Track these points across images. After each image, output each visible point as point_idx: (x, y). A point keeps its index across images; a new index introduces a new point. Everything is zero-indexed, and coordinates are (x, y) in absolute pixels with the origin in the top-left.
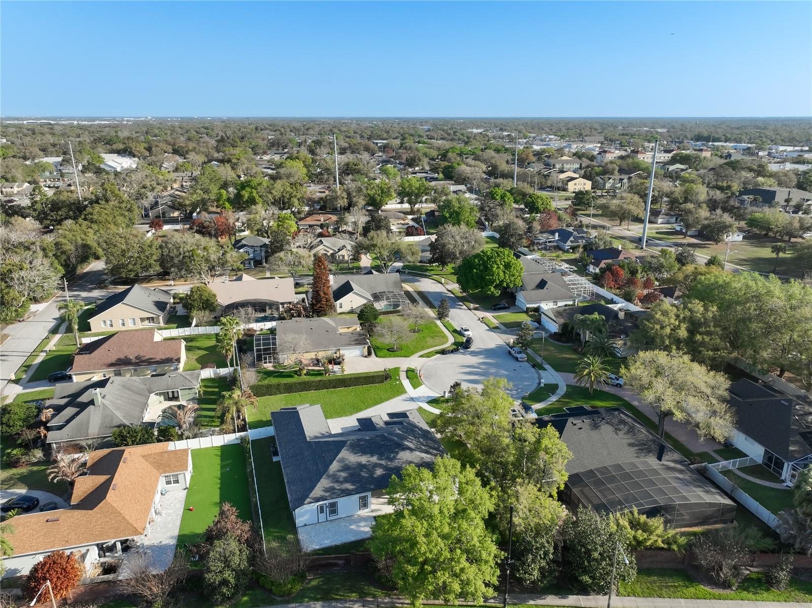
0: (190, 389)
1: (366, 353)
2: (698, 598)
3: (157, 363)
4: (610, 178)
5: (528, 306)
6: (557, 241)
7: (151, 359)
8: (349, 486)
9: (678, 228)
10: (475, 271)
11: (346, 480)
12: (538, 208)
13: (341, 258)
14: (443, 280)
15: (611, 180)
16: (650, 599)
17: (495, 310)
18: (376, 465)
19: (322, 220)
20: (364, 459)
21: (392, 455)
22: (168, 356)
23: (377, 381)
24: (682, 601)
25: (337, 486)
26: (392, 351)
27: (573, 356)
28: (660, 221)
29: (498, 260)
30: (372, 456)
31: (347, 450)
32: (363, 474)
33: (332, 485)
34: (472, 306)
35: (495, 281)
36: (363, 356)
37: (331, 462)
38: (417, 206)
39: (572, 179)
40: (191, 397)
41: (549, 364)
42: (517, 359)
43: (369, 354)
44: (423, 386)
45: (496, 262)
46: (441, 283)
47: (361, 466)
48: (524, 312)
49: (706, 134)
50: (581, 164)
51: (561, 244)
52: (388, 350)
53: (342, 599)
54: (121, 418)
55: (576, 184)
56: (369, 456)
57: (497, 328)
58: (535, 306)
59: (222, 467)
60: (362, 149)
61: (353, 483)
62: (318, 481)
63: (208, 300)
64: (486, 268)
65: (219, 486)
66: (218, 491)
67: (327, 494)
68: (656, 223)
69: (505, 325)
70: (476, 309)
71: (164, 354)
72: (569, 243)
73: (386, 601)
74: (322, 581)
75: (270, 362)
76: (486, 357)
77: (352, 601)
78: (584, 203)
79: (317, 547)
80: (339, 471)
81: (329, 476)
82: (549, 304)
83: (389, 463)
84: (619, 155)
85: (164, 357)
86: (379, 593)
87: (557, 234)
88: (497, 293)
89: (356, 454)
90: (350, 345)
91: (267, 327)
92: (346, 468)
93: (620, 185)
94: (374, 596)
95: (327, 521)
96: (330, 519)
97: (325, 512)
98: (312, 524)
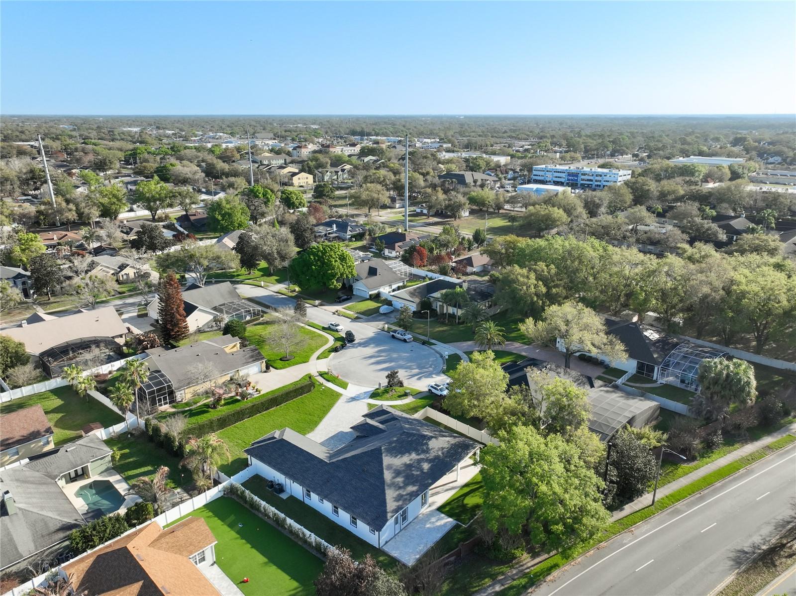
0: (101, 459)
1: (264, 369)
2: (687, 474)
3: (19, 442)
4: (327, 171)
5: (370, 293)
6: (335, 232)
7: (7, 439)
8: (411, 488)
9: (418, 210)
10: (313, 267)
11: (406, 484)
12: (294, 202)
13: (125, 277)
14: (262, 284)
15: (328, 173)
16: (666, 486)
17: (340, 302)
18: (419, 461)
19: (55, 238)
20: (406, 459)
21: (425, 448)
22: (32, 430)
23: (306, 390)
24: (681, 479)
25: (401, 492)
26: (285, 360)
27: (445, 328)
28: (397, 205)
29: (332, 253)
30: (410, 454)
31: (387, 456)
32: (415, 473)
33: (397, 493)
34: (317, 302)
35: (336, 274)
36: (261, 372)
37: (382, 473)
38: (159, 212)
39: (294, 174)
40: (104, 467)
41: (433, 339)
42: (405, 341)
43: (268, 368)
44: (349, 384)
45: (331, 256)
46: (261, 287)
47: (409, 466)
48: (368, 299)
49: (358, 129)
50: (285, 160)
51: (341, 234)
52: (281, 359)
53: (481, 589)
54: (58, 518)
55: (299, 179)
56: (407, 455)
57: (357, 318)
58: (376, 292)
59: (231, 526)
60: (15, 152)
61: (413, 484)
62: (384, 494)
63: (16, 352)
64: (323, 263)
65: (249, 546)
66: (254, 551)
67: (400, 503)
68: (394, 208)
69: (364, 313)
70: (321, 305)
71: (24, 428)
72: (349, 233)
73: (514, 572)
74: (450, 583)
75: (165, 404)
76: (377, 345)
77: (490, 586)
78: (325, 195)
79: (418, 556)
80: (394, 478)
81: (390, 486)
82: (386, 288)
83: (428, 455)
84: (312, 149)
85: (25, 433)
86: (504, 569)
87: (335, 226)
88: (339, 285)
89: (396, 457)
90: (247, 363)
91: (115, 368)
92: (397, 473)
93: (336, 177)
94: (503, 573)
95: (401, 530)
96: (402, 527)
97: (399, 522)
98: (392, 538)
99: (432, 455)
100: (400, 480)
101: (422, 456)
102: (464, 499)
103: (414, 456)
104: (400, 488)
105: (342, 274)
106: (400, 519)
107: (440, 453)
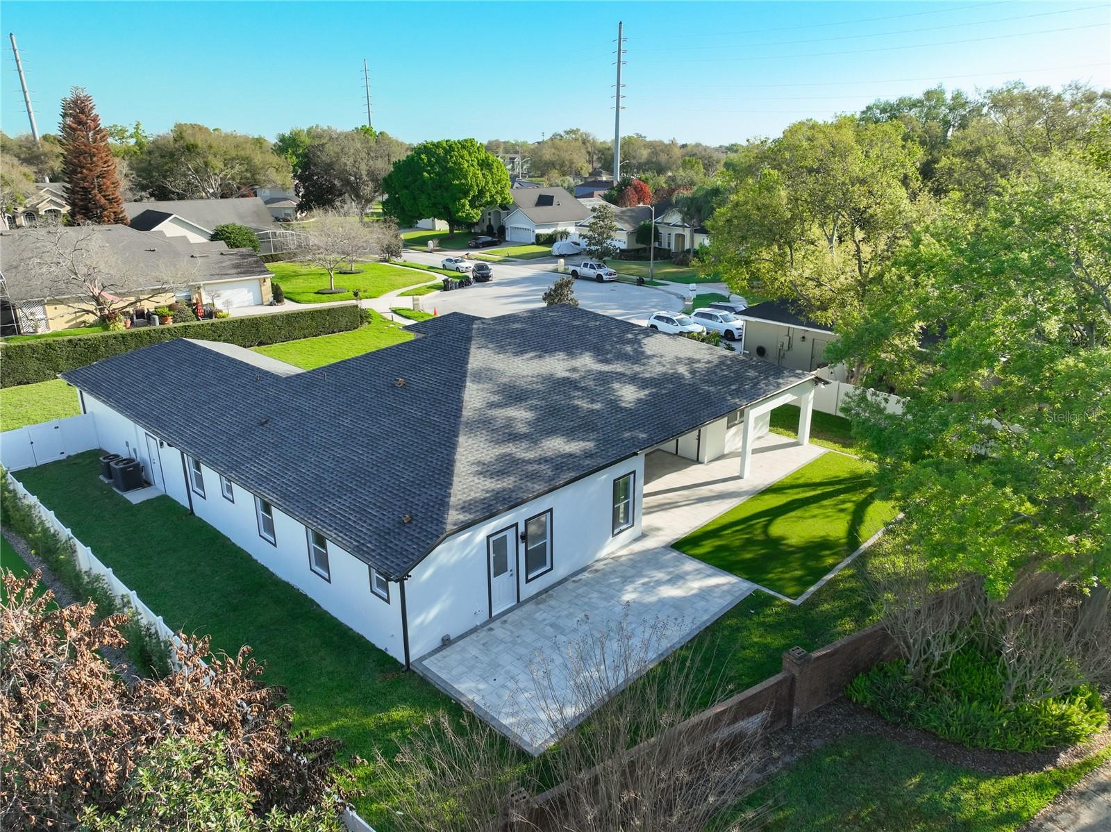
5: (538, 231)
8: (566, 446)
11: (541, 429)
17: (477, 247)
18: (606, 377)
20: (555, 365)
26: (329, 293)
30: (573, 355)
32: (584, 404)
33: (500, 450)
35: (471, 188)
36: (263, 305)
41: (662, 279)
42: (599, 279)
47: (560, 385)
52: (317, 293)
56: (562, 355)
57: (505, 261)
58: (549, 231)
69: (520, 257)
70: (439, 250)
88: (475, 214)
89: (517, 353)
95: (520, 603)
96: (528, 590)
97: (511, 564)
98: (474, 630)
99: (654, 369)
100: (521, 415)
101: (618, 367)
102: (769, 523)
103: (587, 362)
104: (514, 437)
105: (481, 192)
106: (515, 554)
107: (682, 370)
